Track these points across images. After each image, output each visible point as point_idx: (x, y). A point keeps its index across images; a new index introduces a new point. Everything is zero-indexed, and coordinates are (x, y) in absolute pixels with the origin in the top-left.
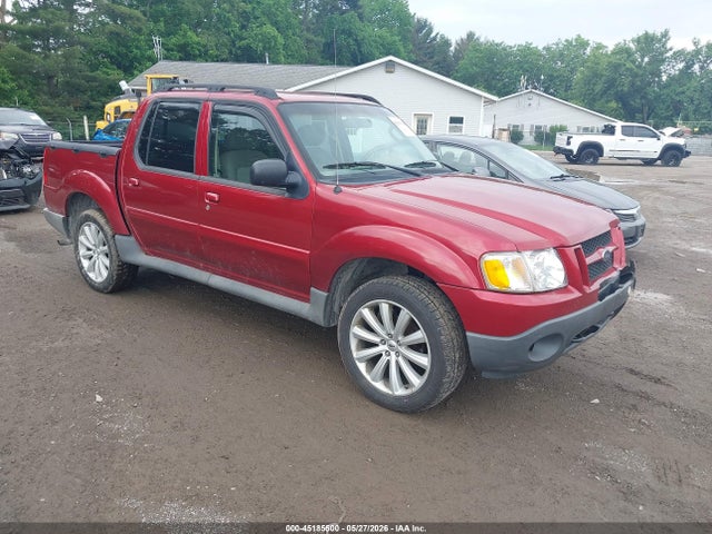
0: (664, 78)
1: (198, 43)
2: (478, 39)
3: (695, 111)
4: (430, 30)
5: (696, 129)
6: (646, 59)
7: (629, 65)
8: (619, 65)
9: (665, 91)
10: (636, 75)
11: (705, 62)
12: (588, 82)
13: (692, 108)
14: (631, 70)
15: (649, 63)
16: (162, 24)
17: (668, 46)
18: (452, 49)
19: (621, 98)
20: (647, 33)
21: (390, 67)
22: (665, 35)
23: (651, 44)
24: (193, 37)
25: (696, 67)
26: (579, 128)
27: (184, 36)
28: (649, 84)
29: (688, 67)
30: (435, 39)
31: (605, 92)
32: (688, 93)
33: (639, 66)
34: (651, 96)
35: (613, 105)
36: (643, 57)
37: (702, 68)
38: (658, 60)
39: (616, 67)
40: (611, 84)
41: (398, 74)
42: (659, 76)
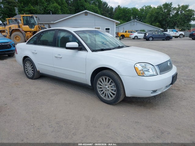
0: (171, 16)
1: (34, 10)
2: (121, 7)
3: (180, 25)
4: (107, 5)
5: (180, 30)
6: (166, 10)
7: (161, 12)
8: (159, 12)
9: (172, 19)
10: (163, 15)
11: (182, 11)
12: (150, 17)
13: (179, 24)
14: (162, 13)
15: (167, 11)
16: (23, 4)
17: (172, 6)
18: (114, 10)
19: (159, 22)
20: (166, 3)
21: (86, 14)
22: (171, 4)
23: (167, 6)
24: (32, 8)
25: (179, 12)
26: (148, 30)
27: (30, 7)
28: (167, 17)
29: (177, 12)
30: (109, 7)
31: (155, 20)
32: (178, 19)
33: (164, 12)
34: (168, 21)
35: (158, 24)
36: (165, 10)
37: (181, 12)
38: (169, 11)
39: (158, 13)
40: (156, 18)
41: (89, 16)
42: (170, 15)
